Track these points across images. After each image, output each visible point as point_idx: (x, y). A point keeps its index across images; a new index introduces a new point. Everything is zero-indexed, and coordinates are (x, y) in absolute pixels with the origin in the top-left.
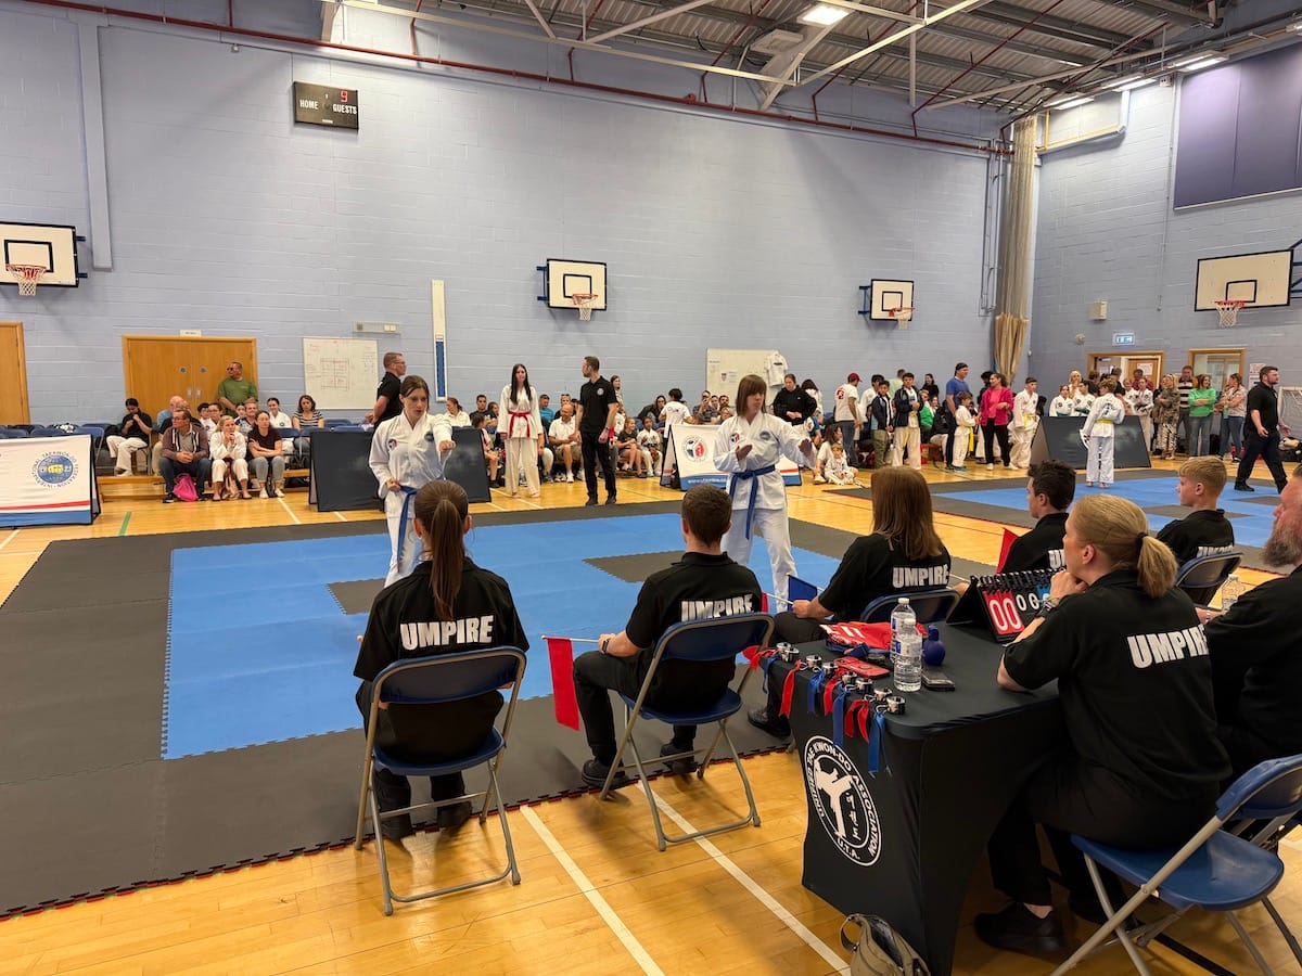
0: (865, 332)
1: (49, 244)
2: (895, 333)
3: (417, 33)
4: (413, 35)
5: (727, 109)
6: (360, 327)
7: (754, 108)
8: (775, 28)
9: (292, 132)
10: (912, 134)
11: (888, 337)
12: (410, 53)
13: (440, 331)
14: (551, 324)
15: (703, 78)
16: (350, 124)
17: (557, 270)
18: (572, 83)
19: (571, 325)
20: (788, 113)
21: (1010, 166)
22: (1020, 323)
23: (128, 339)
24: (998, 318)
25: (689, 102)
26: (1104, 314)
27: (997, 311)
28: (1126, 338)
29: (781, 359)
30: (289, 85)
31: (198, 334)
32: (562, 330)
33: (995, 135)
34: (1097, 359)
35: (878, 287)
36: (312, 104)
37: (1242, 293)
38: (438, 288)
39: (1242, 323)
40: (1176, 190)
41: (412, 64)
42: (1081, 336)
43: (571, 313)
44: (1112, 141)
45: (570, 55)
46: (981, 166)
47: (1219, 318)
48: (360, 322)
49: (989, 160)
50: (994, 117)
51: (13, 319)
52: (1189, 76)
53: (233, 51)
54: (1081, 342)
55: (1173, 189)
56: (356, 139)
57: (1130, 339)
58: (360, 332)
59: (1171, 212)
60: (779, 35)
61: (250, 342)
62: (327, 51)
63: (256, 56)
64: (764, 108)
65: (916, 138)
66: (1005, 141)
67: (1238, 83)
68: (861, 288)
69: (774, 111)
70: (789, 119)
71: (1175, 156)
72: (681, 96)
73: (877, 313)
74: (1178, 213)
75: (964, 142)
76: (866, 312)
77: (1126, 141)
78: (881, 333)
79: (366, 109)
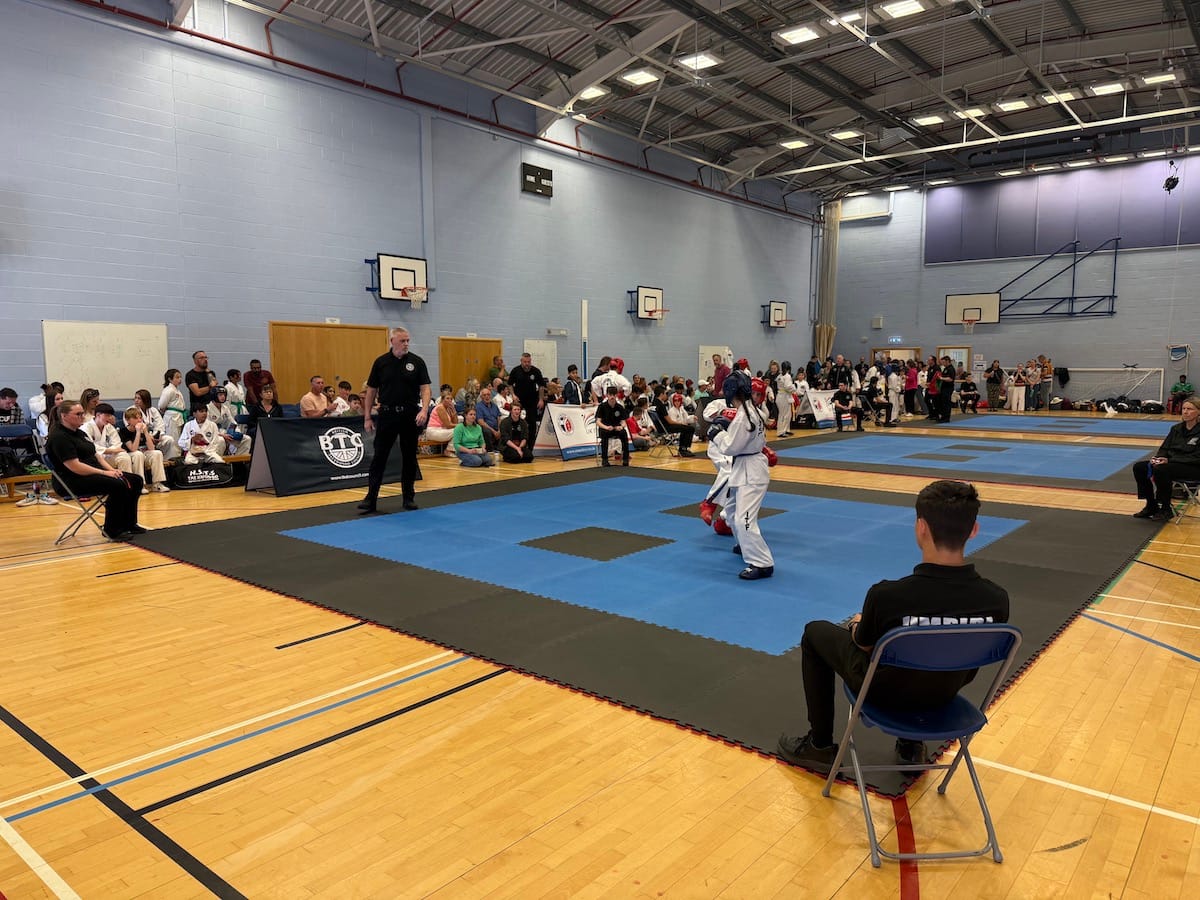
0: (763, 335)
1: (414, 271)
2: (776, 335)
3: (579, 133)
4: (577, 134)
5: (710, 191)
6: (549, 332)
7: (720, 190)
8: (753, 146)
9: (521, 197)
10: (783, 208)
11: (772, 338)
12: (574, 146)
13: (585, 334)
14: (632, 329)
15: (699, 170)
16: (548, 193)
17: (643, 292)
18: (647, 171)
19: (641, 329)
20: (735, 194)
21: (821, 231)
22: (832, 330)
23: (443, 340)
24: (818, 326)
25: (694, 185)
26: (881, 326)
27: (816, 324)
28: (896, 339)
29: (730, 352)
30: (519, 165)
31: (474, 336)
32: (637, 332)
33: (815, 211)
34: (875, 352)
35: (774, 306)
36: (531, 179)
37: (973, 315)
38: (585, 303)
39: (975, 332)
40: (926, 254)
41: (576, 153)
42: (865, 338)
43: (646, 322)
44: (884, 221)
45: (644, 151)
46: (809, 230)
47: (964, 328)
48: (549, 327)
49: (813, 227)
50: (815, 199)
51: (384, 325)
52: (932, 188)
53: (494, 139)
54: (865, 342)
55: (923, 252)
56: (549, 204)
57: (899, 340)
58: (549, 335)
59: (923, 266)
60: (757, 150)
61: (498, 342)
62: (539, 142)
63: (504, 142)
64: (727, 191)
65: (786, 212)
66: (820, 215)
67: (961, 195)
68: (763, 306)
69: (727, 192)
70: (737, 198)
71: (924, 233)
72: (689, 180)
73: (773, 324)
74: (927, 267)
75: (803, 214)
76: (766, 321)
77: (892, 221)
78: (770, 336)
79: (556, 183)
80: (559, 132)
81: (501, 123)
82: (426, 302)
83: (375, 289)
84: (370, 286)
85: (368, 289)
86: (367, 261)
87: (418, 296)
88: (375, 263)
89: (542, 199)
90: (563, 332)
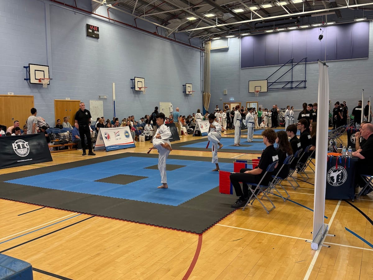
4: (108, 12)
6: (100, 97)
9: (86, 39)
12: (107, 17)
16: (97, 37)
21: (204, 54)
30: (85, 25)
31: (69, 99)
33: (201, 45)
36: (90, 31)
40: (241, 64)
41: (108, 20)
44: (226, 50)
46: (199, 53)
48: (99, 95)
56: (98, 41)
59: (240, 69)
62: (93, 15)
67: (253, 40)
71: (240, 55)
74: (242, 69)
77: (229, 50)
79: (100, 33)
80: (101, 11)
81: (77, 7)
82: (49, 84)
83: (28, 79)
84: (26, 78)
85: (25, 79)
86: (24, 67)
87: (45, 82)
88: (27, 68)
89: (95, 40)
90: (105, 97)
